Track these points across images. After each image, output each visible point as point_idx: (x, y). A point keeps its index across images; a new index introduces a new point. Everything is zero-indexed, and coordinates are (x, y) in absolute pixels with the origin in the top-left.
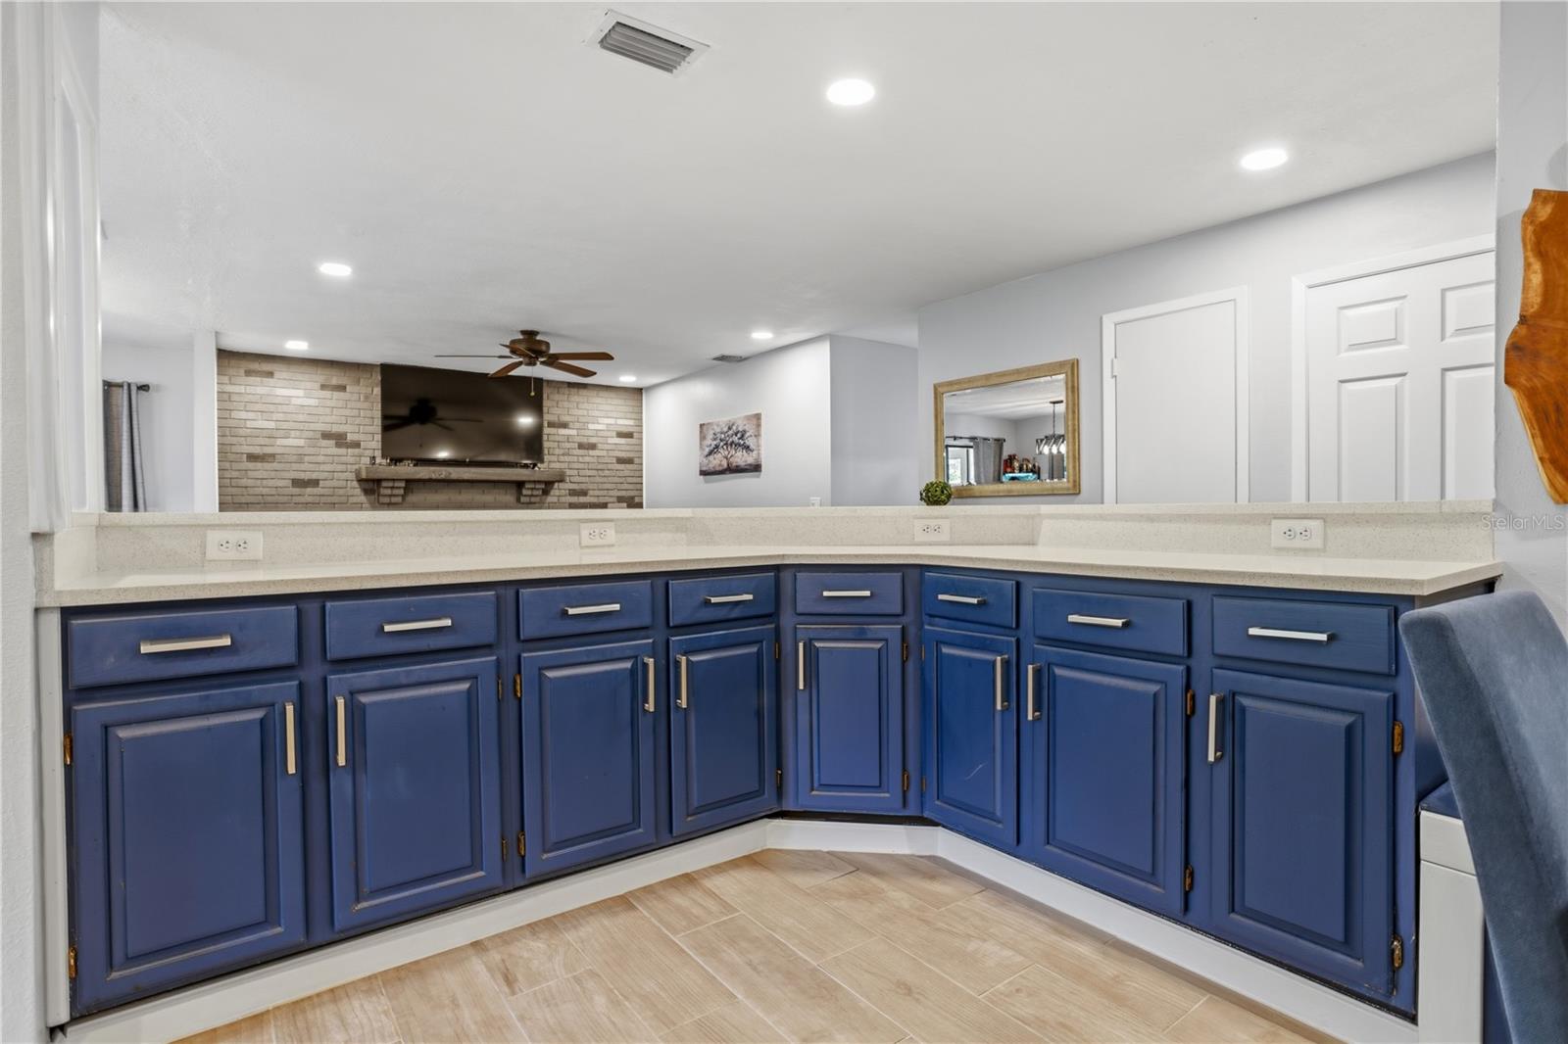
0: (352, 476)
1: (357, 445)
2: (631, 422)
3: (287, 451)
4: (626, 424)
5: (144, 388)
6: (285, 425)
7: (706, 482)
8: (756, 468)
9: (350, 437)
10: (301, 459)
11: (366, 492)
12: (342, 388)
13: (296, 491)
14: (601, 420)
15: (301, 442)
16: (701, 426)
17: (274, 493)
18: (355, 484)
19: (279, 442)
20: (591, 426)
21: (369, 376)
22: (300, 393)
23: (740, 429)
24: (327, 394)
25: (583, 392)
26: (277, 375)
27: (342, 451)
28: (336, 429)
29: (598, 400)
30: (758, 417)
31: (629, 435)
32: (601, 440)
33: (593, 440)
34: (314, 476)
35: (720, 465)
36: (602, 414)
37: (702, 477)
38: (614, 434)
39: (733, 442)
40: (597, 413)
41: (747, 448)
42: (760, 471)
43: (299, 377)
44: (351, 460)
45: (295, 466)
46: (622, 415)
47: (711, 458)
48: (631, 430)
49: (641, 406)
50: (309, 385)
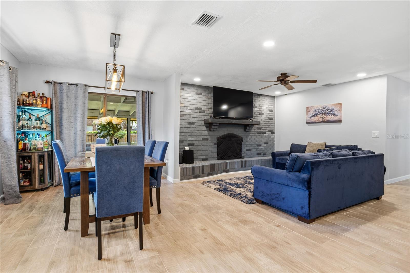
0: (203, 122)
1: (204, 112)
2: (272, 107)
3: (187, 113)
4: (271, 107)
5: (152, 93)
6: (186, 105)
7: (309, 126)
8: (340, 121)
9: (203, 109)
10: (190, 116)
11: (207, 127)
12: (201, 94)
13: (189, 126)
14: (265, 106)
15: (190, 111)
16: (307, 108)
17: (183, 127)
18: (204, 124)
19: (185, 110)
20: (263, 108)
21: (208, 90)
22: (191, 95)
23: (330, 108)
24: (197, 96)
25: (261, 97)
26: (185, 89)
27: (201, 114)
28: (199, 107)
29: (264, 99)
30: (341, 104)
31: (271, 111)
32: (265, 112)
33: (263, 112)
34: (193, 122)
35: (318, 120)
36: (265, 104)
37: (307, 124)
38: (268, 110)
39: (326, 113)
40: (264, 104)
41: (334, 115)
42: (342, 122)
43: (190, 90)
44: (203, 117)
45: (189, 118)
46: (270, 104)
47: (313, 118)
48: (272, 109)
49: (275, 102)
50: (192, 93)
